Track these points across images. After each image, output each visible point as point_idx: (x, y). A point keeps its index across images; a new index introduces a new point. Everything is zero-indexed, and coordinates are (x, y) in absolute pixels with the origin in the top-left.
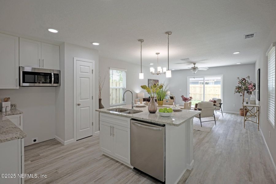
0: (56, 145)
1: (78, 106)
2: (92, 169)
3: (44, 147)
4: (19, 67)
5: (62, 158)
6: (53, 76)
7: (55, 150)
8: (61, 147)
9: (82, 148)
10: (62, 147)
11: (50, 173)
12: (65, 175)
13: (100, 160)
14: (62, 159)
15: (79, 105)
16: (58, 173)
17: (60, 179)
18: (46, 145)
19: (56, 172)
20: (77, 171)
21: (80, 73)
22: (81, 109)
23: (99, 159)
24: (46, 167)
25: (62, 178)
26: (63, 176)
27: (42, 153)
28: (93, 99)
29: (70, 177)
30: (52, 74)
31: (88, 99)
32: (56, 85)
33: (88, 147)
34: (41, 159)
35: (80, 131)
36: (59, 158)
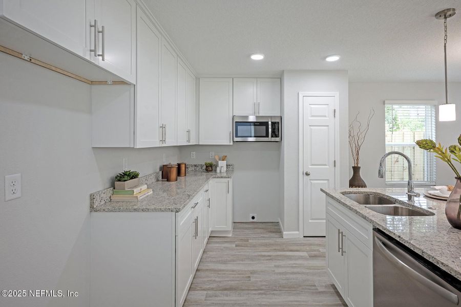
0: (273, 234)
1: (306, 177)
2: (297, 303)
3: (259, 231)
4: (233, 116)
5: (268, 258)
6: (270, 127)
7: (268, 241)
8: (277, 240)
9: (305, 254)
10: (279, 240)
11: (242, 274)
12: (255, 290)
13: (320, 293)
14: (267, 260)
15: (307, 174)
16: (250, 280)
17: (246, 292)
18: (263, 228)
19: (249, 277)
20: (274, 292)
21: (309, 118)
22: (312, 181)
23: (320, 289)
24: (244, 262)
25: (250, 292)
26: (252, 289)
27: (253, 239)
28: (335, 166)
29: (260, 296)
30: (270, 123)
31: (325, 165)
32: (273, 139)
33: (315, 257)
34: (246, 248)
35: (310, 221)
36: (264, 256)
